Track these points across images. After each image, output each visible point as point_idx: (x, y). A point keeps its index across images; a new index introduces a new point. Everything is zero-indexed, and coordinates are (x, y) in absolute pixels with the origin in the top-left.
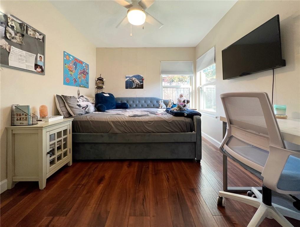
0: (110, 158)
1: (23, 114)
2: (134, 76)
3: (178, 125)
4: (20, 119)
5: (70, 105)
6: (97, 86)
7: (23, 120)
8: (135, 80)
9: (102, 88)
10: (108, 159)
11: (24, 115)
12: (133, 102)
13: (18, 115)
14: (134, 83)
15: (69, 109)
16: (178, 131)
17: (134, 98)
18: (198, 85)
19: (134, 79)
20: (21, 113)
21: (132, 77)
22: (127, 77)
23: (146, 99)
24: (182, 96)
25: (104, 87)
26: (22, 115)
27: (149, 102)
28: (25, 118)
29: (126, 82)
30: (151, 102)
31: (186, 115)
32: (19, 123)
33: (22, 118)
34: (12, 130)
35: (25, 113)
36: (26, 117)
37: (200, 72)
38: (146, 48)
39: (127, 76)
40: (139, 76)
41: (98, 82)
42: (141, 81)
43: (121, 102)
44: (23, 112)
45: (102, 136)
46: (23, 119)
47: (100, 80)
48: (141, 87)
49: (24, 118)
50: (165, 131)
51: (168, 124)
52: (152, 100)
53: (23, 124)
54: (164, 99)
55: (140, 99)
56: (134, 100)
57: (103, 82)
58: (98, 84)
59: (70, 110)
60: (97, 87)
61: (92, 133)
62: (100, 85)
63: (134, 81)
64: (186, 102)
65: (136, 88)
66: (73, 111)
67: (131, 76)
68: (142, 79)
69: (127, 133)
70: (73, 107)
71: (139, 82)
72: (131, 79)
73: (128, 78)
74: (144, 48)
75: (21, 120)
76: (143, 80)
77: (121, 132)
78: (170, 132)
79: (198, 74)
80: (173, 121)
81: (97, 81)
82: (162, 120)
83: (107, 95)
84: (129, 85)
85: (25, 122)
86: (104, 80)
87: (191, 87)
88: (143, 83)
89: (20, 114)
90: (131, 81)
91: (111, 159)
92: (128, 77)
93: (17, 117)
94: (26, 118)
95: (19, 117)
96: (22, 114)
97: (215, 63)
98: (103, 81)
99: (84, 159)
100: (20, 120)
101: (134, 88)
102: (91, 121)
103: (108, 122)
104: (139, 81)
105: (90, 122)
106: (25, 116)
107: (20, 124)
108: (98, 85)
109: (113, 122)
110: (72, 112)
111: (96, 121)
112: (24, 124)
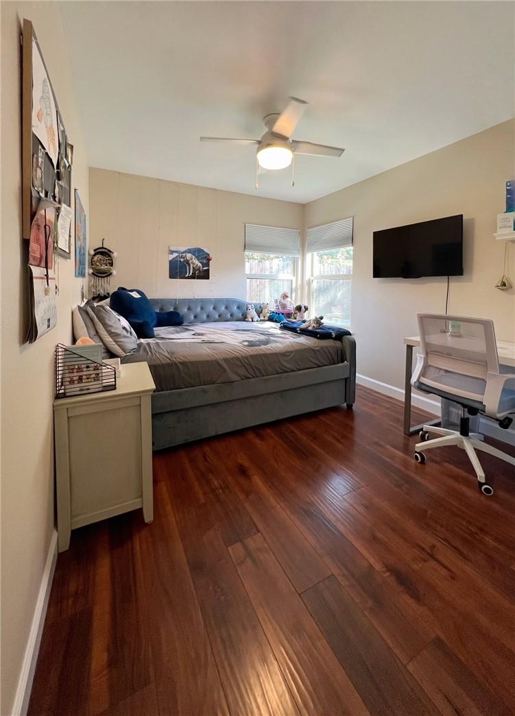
0: (216, 432)
1: (88, 367)
2: (189, 251)
3: (328, 354)
4: (80, 379)
5: (113, 331)
6: (93, 269)
7: (90, 380)
8: (192, 259)
9: (109, 275)
10: (214, 434)
11: (91, 369)
12: (189, 309)
13: (72, 369)
14: (189, 265)
15: (108, 339)
16: (326, 364)
17: (190, 301)
18: (308, 276)
19: (189, 256)
20: (83, 364)
21: (183, 253)
22: (172, 252)
23: (216, 303)
24: (287, 297)
25: (114, 272)
26: (85, 369)
27: (223, 308)
28: (94, 376)
29: (171, 262)
30: (226, 308)
31: (334, 335)
32: (78, 389)
33: (84, 377)
34: (67, 409)
35: (95, 363)
36: (96, 372)
37: (313, 254)
38: (216, 190)
39: (173, 249)
40: (200, 250)
41: (96, 258)
42: (204, 261)
43: (161, 309)
44: (89, 362)
45: (205, 391)
46: (87, 378)
47: (102, 253)
48: (205, 275)
49: (90, 375)
50: (308, 366)
51: (315, 353)
52: (228, 303)
53: (88, 389)
54: (254, 302)
55: (203, 303)
56: (190, 304)
57: (112, 260)
58: (98, 264)
59: (114, 343)
60: (93, 273)
61: (182, 388)
62: (104, 267)
63: (190, 262)
64: (303, 308)
65: (193, 277)
66: (120, 343)
67: (182, 249)
68: (206, 259)
69: (250, 378)
70: (118, 335)
71: (200, 264)
72: (182, 257)
73: (175, 255)
74: (213, 189)
75: (84, 381)
76: (209, 260)
77: (239, 378)
78: (315, 366)
79: (308, 256)
80: (322, 348)
81: (95, 255)
82: (304, 347)
83: (135, 295)
84: (178, 270)
85: (94, 386)
86: (115, 255)
87: (294, 279)
88: (209, 266)
89: (79, 368)
90: (182, 260)
91: (219, 433)
92: (176, 252)
93: (71, 375)
94: (98, 374)
95: (76, 374)
96: (85, 366)
97: (352, 246)
98: (110, 256)
99: (161, 448)
100: (79, 383)
101: (188, 278)
102: (180, 363)
103: (217, 362)
104: (200, 262)
105: (179, 365)
106: (94, 370)
107: (80, 390)
108: (99, 268)
109: (226, 360)
110: (119, 345)
111: (191, 363)
112: (91, 391)
